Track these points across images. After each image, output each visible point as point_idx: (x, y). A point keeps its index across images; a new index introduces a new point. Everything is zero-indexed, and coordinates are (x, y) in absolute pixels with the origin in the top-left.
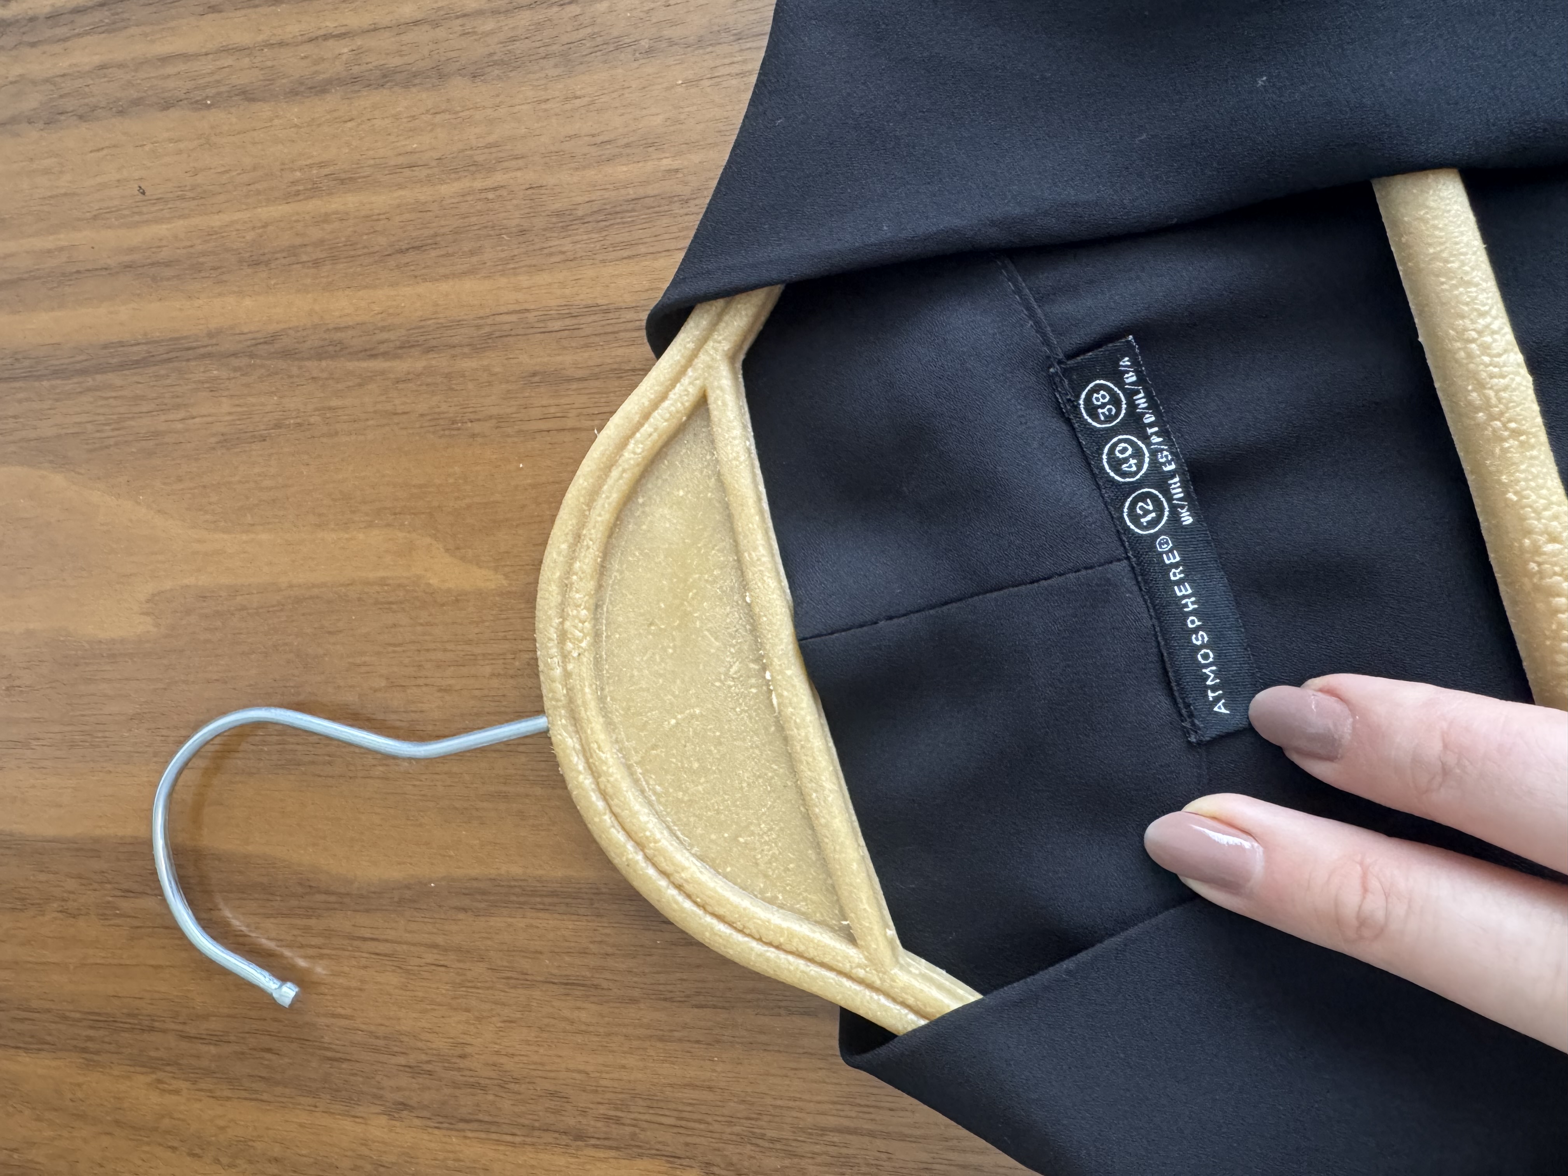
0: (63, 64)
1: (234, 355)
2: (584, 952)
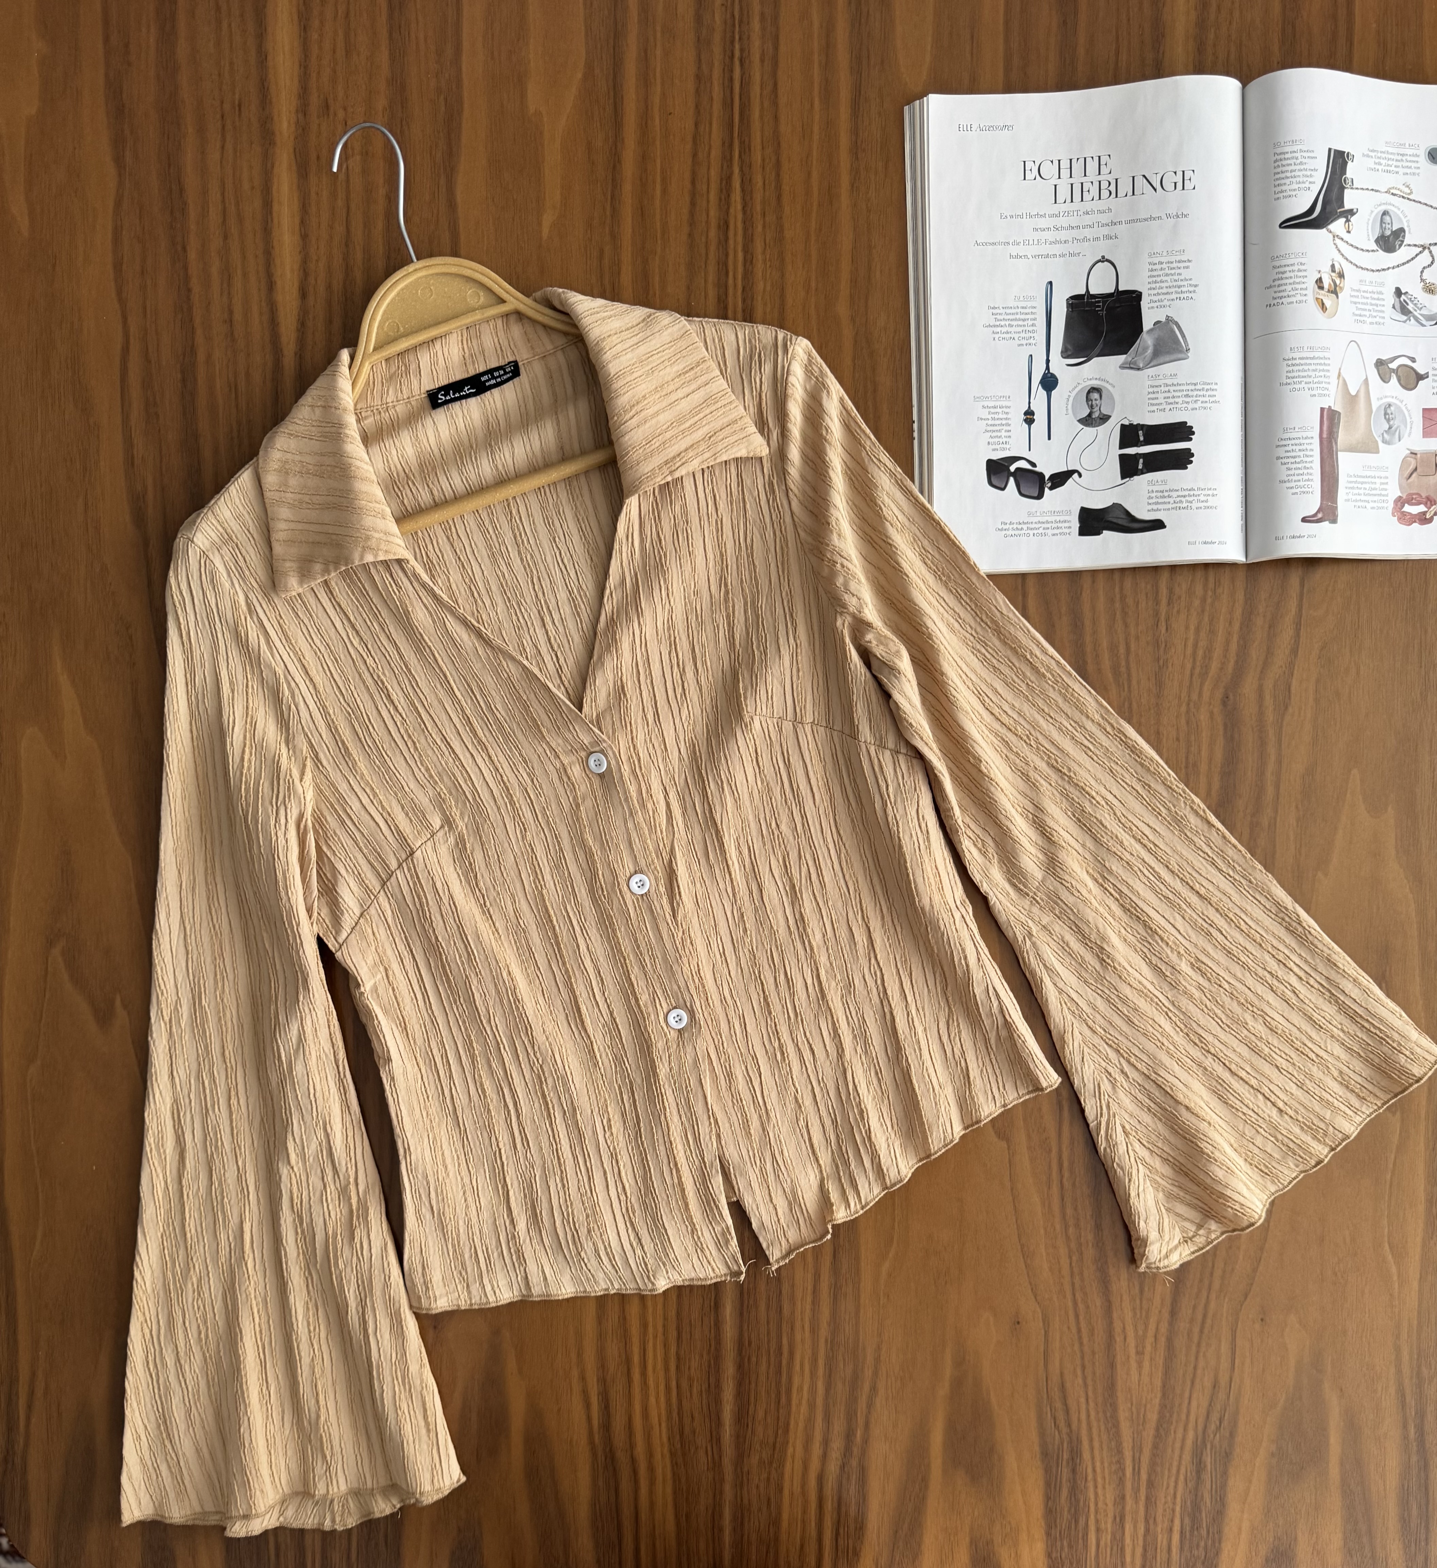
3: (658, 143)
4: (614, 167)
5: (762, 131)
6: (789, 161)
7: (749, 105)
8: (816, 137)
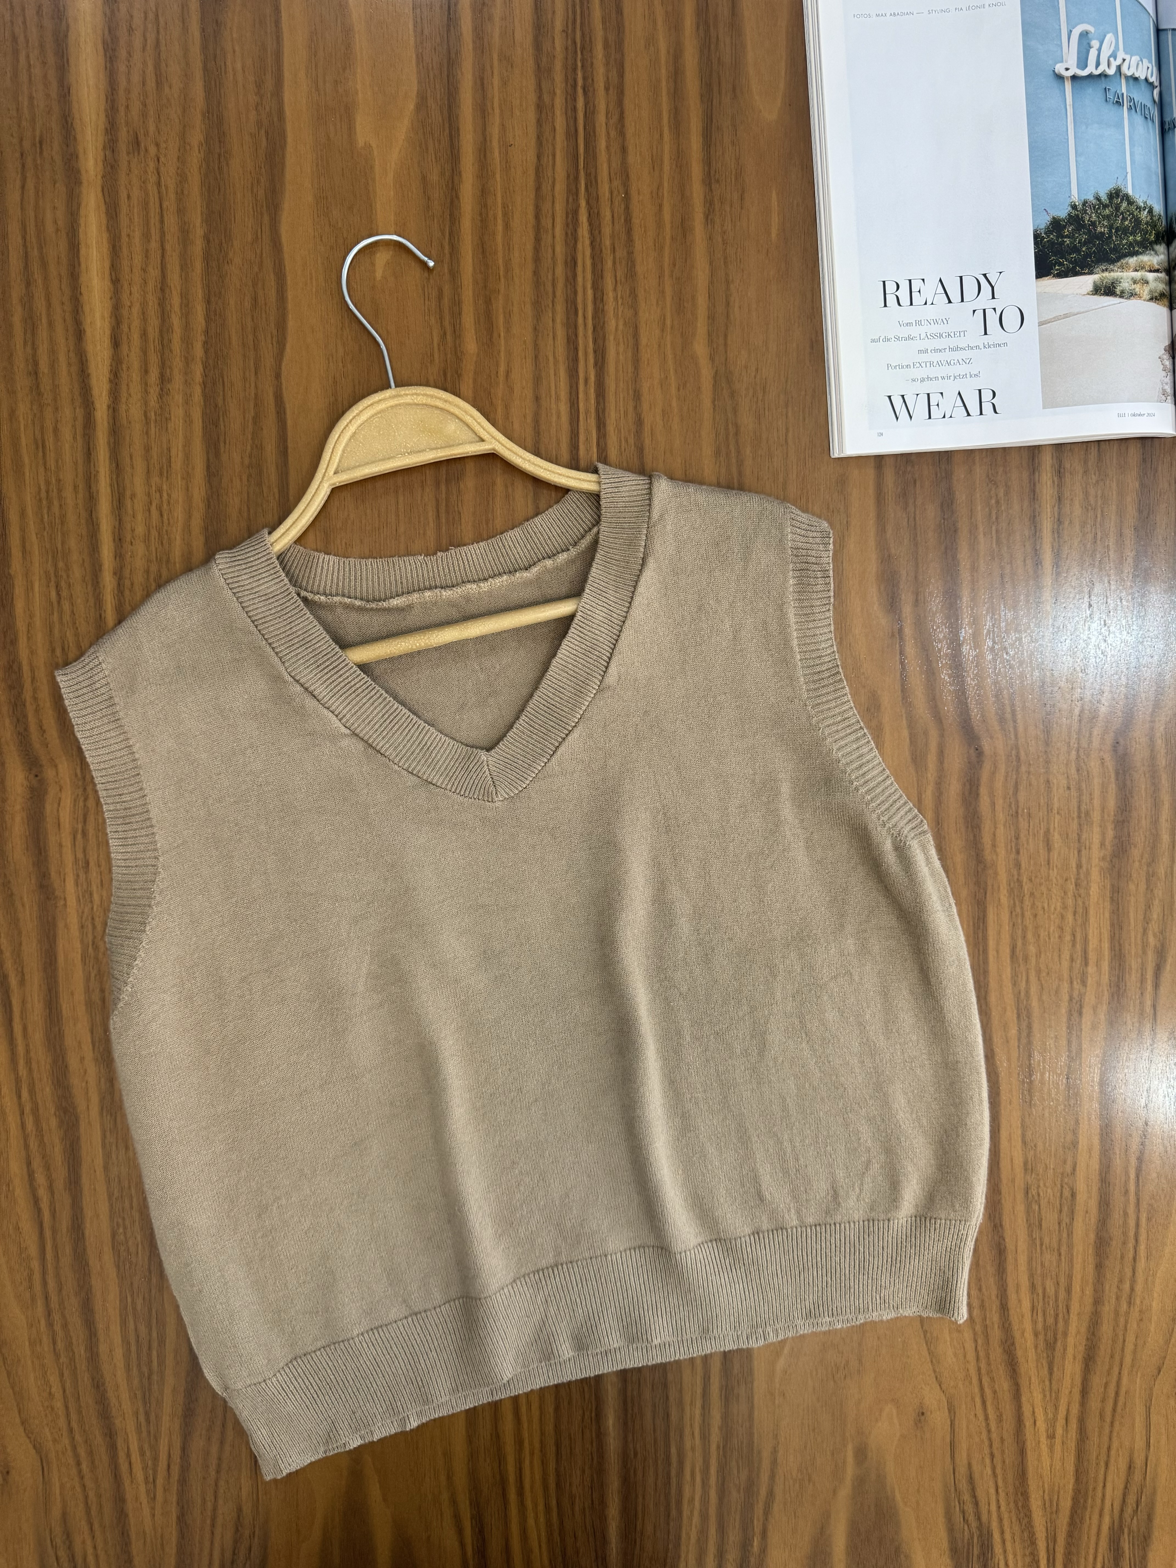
0: (558, 113)
1: (453, 182)
2: (266, 304)
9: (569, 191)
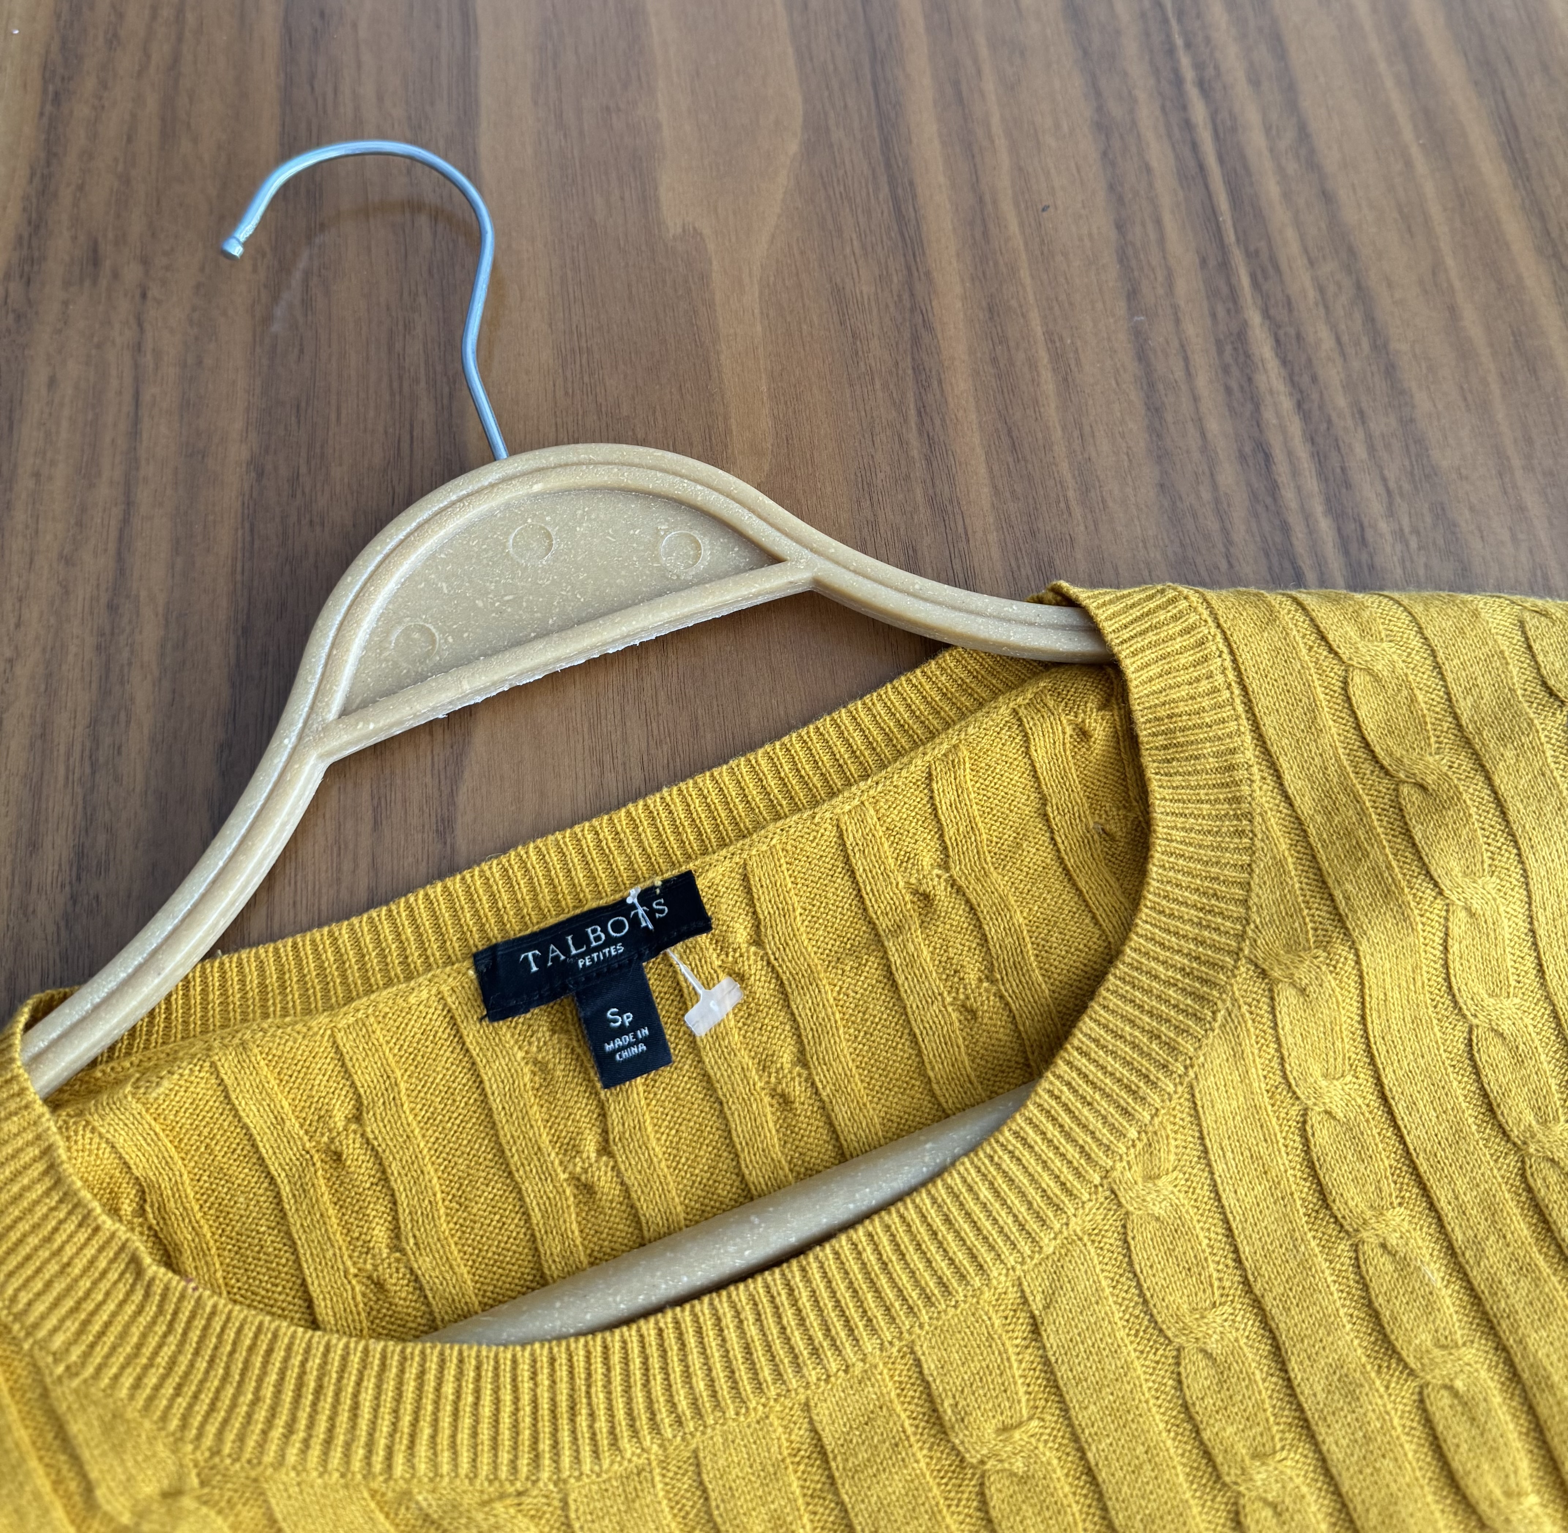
1: (912, 295)
3: (1024, 274)
4: (916, 340)
5: (1298, 224)
6: (1390, 286)
7: (1249, 173)
8: (1442, 229)
9: (1213, 294)
